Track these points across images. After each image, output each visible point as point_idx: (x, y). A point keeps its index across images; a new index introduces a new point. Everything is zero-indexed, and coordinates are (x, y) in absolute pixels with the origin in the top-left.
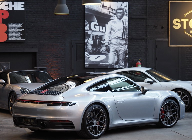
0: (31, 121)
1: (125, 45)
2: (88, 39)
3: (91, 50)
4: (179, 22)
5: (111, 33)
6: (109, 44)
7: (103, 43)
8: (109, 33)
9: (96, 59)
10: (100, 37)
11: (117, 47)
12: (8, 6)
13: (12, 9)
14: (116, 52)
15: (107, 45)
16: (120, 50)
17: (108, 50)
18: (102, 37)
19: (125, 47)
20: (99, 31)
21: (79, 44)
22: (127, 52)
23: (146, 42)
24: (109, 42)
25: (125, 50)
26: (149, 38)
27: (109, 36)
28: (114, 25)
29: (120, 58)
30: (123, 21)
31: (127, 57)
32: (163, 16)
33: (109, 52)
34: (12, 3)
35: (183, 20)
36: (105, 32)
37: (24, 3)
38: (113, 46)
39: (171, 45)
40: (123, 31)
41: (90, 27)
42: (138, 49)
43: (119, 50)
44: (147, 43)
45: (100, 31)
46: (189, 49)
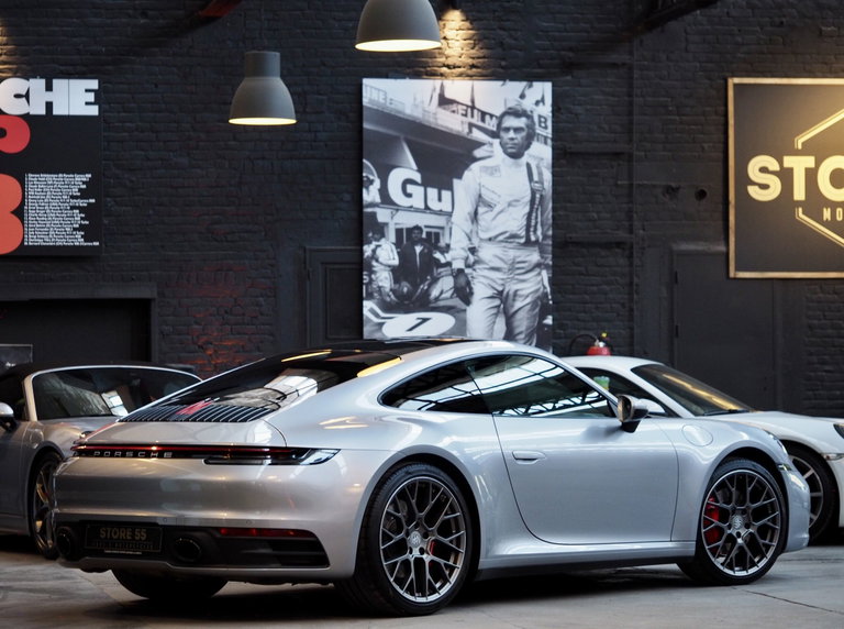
0: (133, 535)
1: (538, 270)
2: (374, 244)
3: (388, 290)
4: (771, 169)
5: (475, 217)
6: (468, 266)
7: (443, 261)
8: (468, 217)
9: (411, 329)
10: (429, 234)
11: (505, 277)
12: (24, 99)
13: (42, 111)
14: (497, 302)
15: (460, 271)
16: (516, 291)
17: (464, 293)
18: (437, 235)
19: (539, 278)
20: (422, 206)
21: (337, 266)
22: (545, 301)
23: (630, 256)
24: (467, 258)
25: (539, 293)
26: (643, 240)
27: (468, 231)
28: (487, 180)
29: (518, 326)
30: (528, 166)
31: (549, 321)
32: (706, 145)
33: (468, 302)
34: (42, 82)
35: (789, 161)
36: (450, 215)
37: (94, 84)
38: (487, 273)
39: (738, 269)
40: (527, 209)
41: (384, 192)
42: (595, 288)
43: (511, 293)
44: (636, 261)
45: (427, 208)
46: (818, 290)
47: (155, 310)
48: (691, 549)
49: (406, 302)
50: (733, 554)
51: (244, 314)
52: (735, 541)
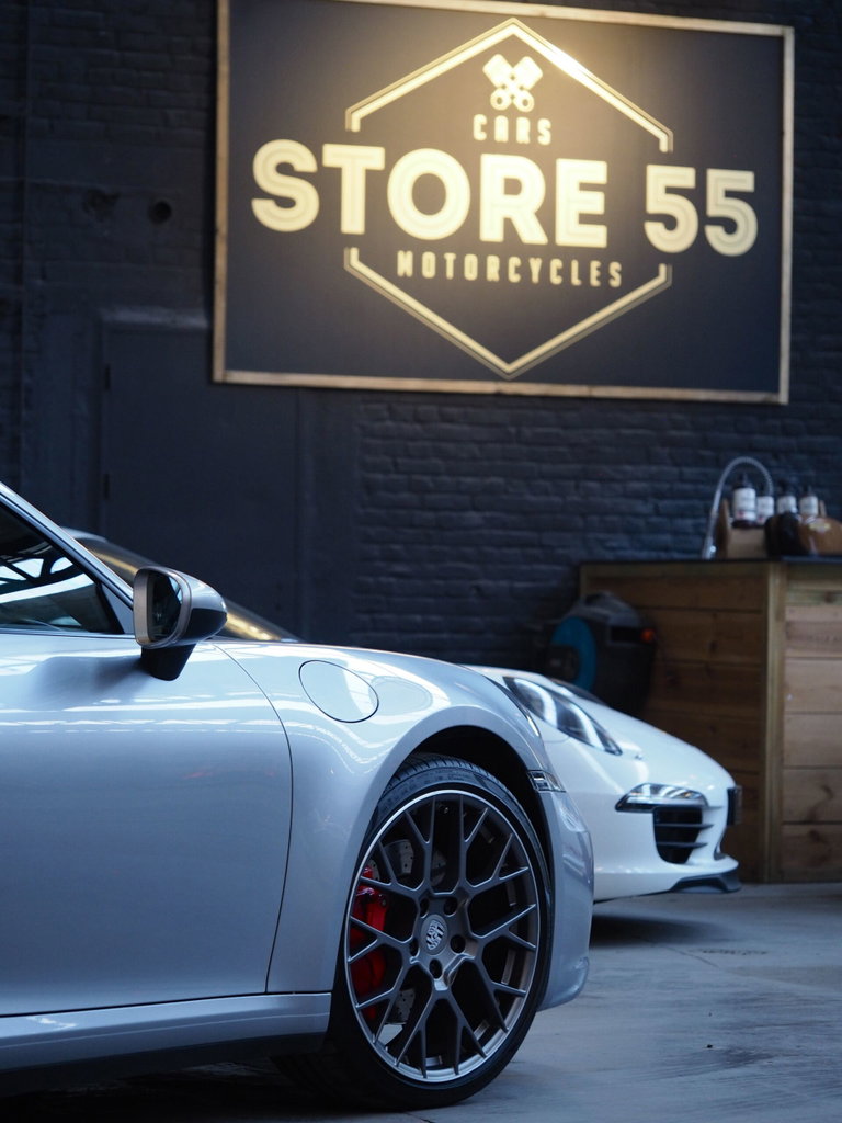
4: (300, 167)
23: (16, 331)
26: (42, 297)
32: (170, 112)
44: (28, 341)
46: (386, 414)
48: (319, 1013)
50: (420, 1024)
52: (429, 986)
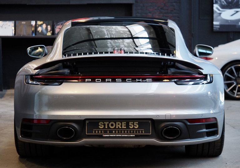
47: (134, 8)
49: (230, 5)
51: (168, 10)
